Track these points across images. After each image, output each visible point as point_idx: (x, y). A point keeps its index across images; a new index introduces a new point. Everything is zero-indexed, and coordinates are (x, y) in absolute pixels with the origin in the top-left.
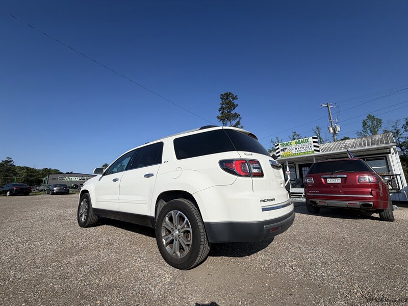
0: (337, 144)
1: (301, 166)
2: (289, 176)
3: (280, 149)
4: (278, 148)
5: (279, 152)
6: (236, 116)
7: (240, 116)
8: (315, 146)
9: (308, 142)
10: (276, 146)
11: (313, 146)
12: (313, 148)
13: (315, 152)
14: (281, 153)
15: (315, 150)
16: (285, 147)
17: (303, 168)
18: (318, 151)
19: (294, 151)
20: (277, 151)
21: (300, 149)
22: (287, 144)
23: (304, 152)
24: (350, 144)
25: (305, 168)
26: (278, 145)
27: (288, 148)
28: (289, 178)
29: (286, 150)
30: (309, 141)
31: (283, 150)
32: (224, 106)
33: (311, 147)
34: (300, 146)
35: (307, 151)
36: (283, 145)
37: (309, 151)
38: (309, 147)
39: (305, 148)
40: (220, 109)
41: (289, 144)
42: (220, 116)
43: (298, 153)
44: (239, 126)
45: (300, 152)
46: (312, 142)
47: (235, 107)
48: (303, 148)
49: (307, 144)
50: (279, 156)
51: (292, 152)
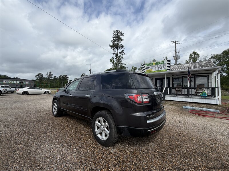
1: (156, 79)
3: (145, 67)
4: (144, 67)
5: (144, 70)
6: (122, 46)
7: (124, 48)
8: (168, 67)
11: (166, 67)
12: (166, 68)
13: (167, 71)
14: (145, 70)
15: (168, 69)
16: (148, 66)
17: (157, 81)
18: (170, 70)
19: (154, 70)
21: (158, 68)
25: (159, 80)
26: (144, 65)
27: (150, 67)
29: (149, 68)
30: (164, 63)
31: (147, 68)
32: (115, 39)
33: (165, 67)
34: (158, 66)
35: (162, 69)
36: (147, 65)
37: (163, 69)
38: (164, 67)
39: (161, 68)
40: (112, 41)
41: (151, 64)
42: (112, 45)
43: (156, 71)
44: (123, 53)
45: (158, 70)
46: (166, 63)
47: (121, 41)
48: (160, 67)
49: (163, 65)
50: (144, 72)
51: (152, 70)
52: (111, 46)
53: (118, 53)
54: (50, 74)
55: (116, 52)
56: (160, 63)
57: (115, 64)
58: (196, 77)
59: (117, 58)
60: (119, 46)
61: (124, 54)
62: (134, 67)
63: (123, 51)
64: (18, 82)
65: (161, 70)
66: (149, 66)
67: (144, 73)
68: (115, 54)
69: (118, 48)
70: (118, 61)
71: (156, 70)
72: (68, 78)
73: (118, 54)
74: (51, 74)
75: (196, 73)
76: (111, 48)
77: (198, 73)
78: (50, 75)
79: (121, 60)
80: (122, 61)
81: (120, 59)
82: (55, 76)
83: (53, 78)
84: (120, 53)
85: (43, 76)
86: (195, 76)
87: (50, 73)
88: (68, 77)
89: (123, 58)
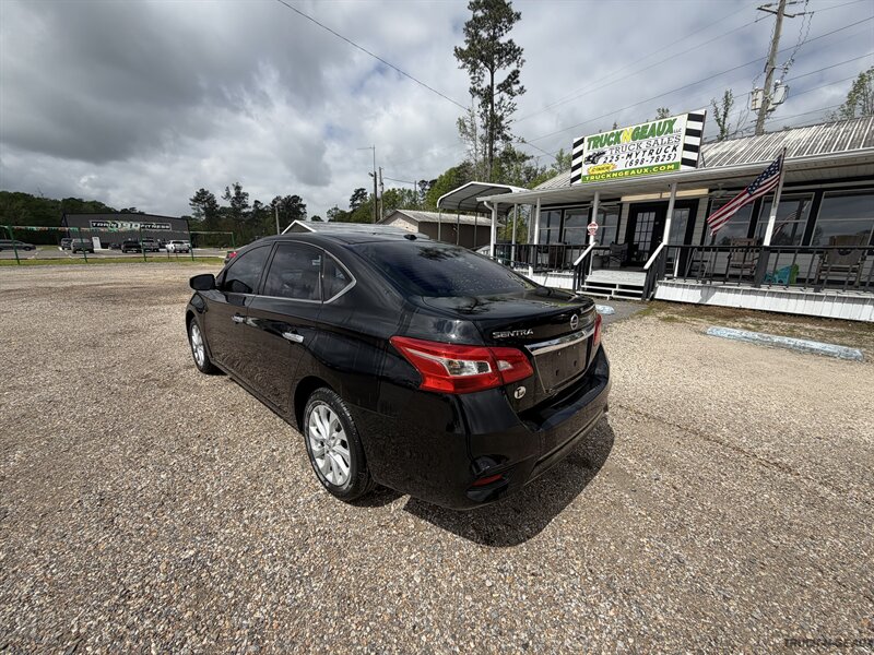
0: (759, 143)
1: (635, 210)
2: (592, 238)
3: (586, 154)
4: (581, 153)
5: (580, 165)
6: (512, 52)
7: (523, 57)
8: (687, 148)
9: (670, 131)
10: (576, 145)
11: (680, 148)
12: (681, 154)
13: (684, 168)
14: (584, 170)
15: (685, 162)
16: (599, 149)
17: (640, 215)
18: (694, 164)
19: (621, 165)
20: (575, 163)
21: (640, 157)
22: (607, 139)
23: (651, 168)
24: (798, 141)
26: (581, 142)
27: (608, 153)
28: (592, 243)
29: (602, 159)
30: (675, 127)
31: (592, 160)
32: (480, 14)
33: (675, 149)
34: (644, 146)
35: (659, 163)
36: (596, 141)
37: (665, 162)
38: (670, 150)
39: (654, 154)
40: (468, 25)
41: (612, 139)
42: (465, 47)
43: (630, 170)
44: (515, 88)
45: (639, 166)
46: (684, 131)
47: (511, 21)
48: (650, 153)
49: (666, 140)
50: (579, 177)
51: (615, 166)
52: (460, 54)
53: (495, 87)
54: (238, 193)
55: (486, 82)
56: (652, 133)
57: (479, 142)
58: (825, 197)
59: (486, 111)
60: (499, 52)
61: (522, 91)
62: (564, 156)
63: (515, 74)
64: (137, 226)
65: (654, 163)
66: (602, 146)
67: (579, 181)
68: (478, 93)
69: (496, 62)
70: (492, 129)
71: (633, 166)
72: (304, 206)
73: (496, 91)
74: (242, 191)
75: (826, 174)
76: (461, 63)
77: (835, 173)
78: (240, 197)
79: (503, 123)
80: (510, 125)
81: (501, 118)
82: (256, 202)
83: (251, 210)
84: (505, 86)
85: (215, 202)
86: (819, 192)
87: (238, 188)
88: (303, 203)
89: (512, 110)
